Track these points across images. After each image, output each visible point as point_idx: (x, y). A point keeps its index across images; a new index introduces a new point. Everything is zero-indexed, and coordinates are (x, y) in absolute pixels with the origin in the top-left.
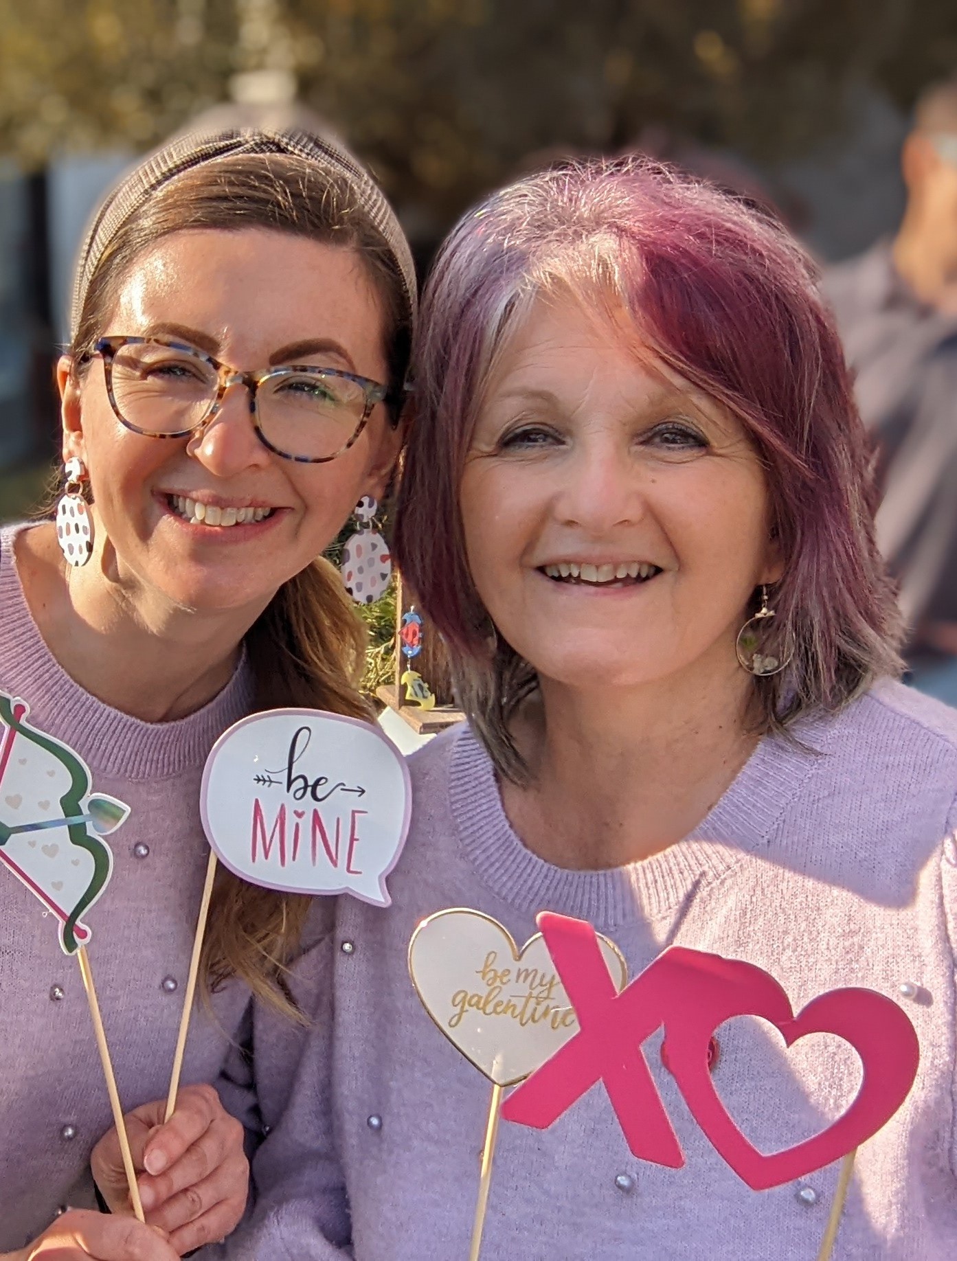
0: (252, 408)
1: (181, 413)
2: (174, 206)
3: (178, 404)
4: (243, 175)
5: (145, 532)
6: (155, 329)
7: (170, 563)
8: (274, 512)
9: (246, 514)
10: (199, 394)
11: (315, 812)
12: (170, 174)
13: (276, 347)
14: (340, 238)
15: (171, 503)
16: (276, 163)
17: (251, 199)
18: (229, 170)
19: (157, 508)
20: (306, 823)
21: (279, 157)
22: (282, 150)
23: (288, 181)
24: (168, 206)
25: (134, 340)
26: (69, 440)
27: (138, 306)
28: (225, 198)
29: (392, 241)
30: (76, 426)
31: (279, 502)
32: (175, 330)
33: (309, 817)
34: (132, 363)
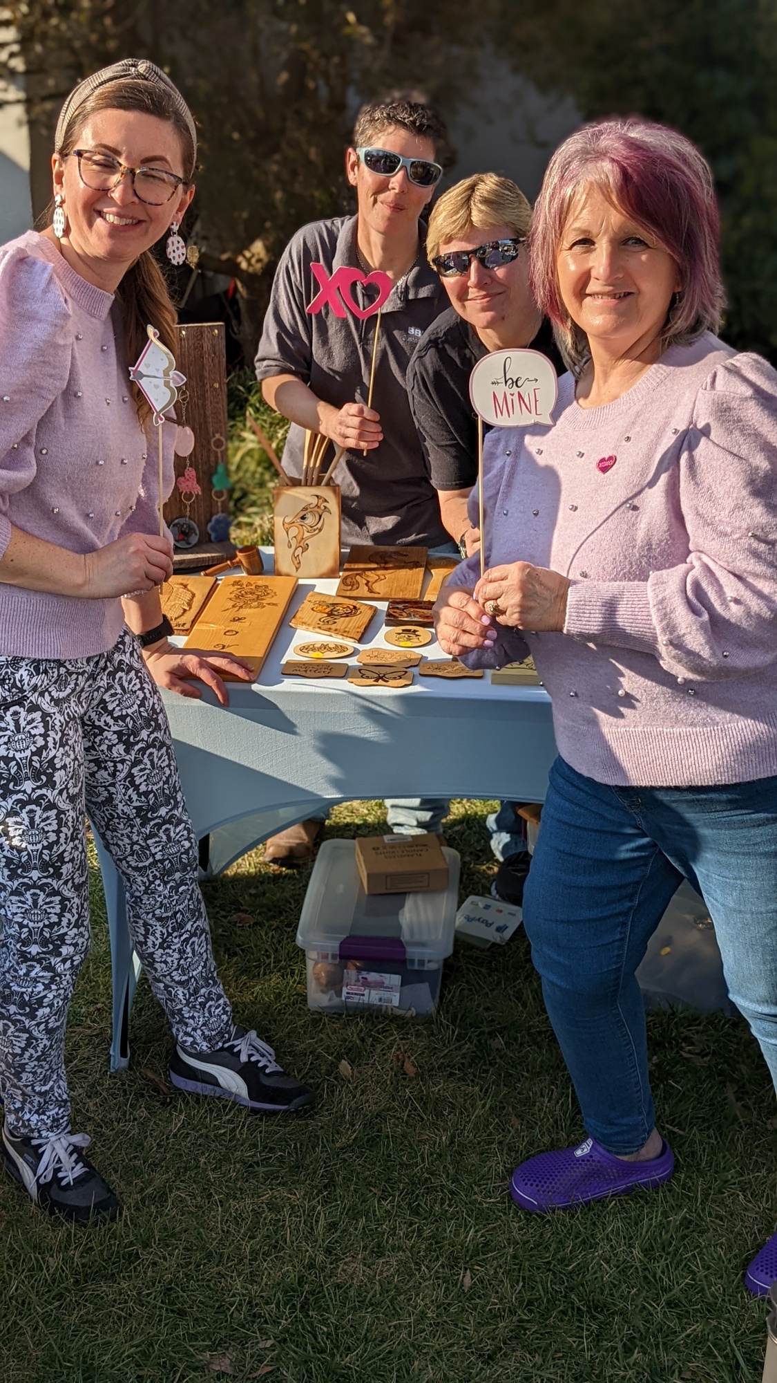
0: (133, 182)
1: (106, 180)
2: (105, 98)
3: (105, 176)
4: (133, 88)
5: (90, 224)
6: (97, 146)
7: (100, 238)
8: (140, 222)
9: (129, 221)
10: (113, 173)
11: (519, 393)
12: (101, 84)
13: (143, 157)
14: (168, 118)
15: (100, 214)
16: (144, 85)
17: (135, 99)
18: (126, 86)
19: (95, 215)
20: (516, 397)
21: (145, 82)
22: (146, 79)
23: (150, 94)
24: (102, 97)
25: (90, 152)
26: (56, 187)
27: (90, 137)
28: (124, 97)
29: (187, 120)
30: (60, 182)
31: (141, 218)
32: (106, 147)
33: (516, 395)
34: (89, 159)
